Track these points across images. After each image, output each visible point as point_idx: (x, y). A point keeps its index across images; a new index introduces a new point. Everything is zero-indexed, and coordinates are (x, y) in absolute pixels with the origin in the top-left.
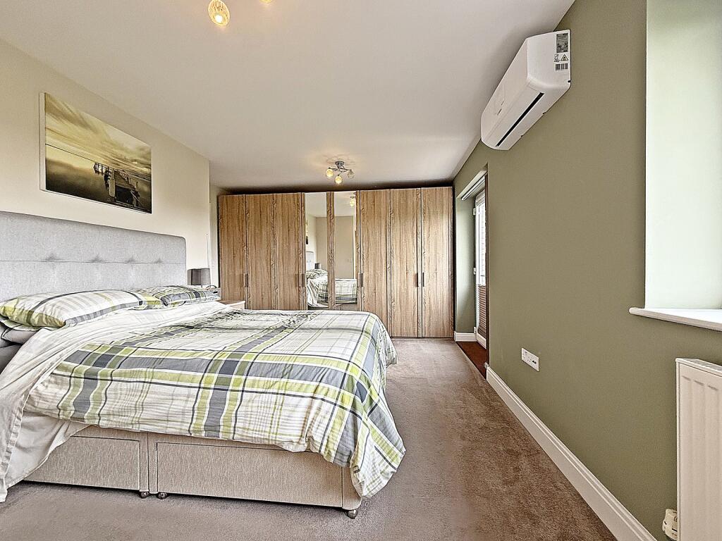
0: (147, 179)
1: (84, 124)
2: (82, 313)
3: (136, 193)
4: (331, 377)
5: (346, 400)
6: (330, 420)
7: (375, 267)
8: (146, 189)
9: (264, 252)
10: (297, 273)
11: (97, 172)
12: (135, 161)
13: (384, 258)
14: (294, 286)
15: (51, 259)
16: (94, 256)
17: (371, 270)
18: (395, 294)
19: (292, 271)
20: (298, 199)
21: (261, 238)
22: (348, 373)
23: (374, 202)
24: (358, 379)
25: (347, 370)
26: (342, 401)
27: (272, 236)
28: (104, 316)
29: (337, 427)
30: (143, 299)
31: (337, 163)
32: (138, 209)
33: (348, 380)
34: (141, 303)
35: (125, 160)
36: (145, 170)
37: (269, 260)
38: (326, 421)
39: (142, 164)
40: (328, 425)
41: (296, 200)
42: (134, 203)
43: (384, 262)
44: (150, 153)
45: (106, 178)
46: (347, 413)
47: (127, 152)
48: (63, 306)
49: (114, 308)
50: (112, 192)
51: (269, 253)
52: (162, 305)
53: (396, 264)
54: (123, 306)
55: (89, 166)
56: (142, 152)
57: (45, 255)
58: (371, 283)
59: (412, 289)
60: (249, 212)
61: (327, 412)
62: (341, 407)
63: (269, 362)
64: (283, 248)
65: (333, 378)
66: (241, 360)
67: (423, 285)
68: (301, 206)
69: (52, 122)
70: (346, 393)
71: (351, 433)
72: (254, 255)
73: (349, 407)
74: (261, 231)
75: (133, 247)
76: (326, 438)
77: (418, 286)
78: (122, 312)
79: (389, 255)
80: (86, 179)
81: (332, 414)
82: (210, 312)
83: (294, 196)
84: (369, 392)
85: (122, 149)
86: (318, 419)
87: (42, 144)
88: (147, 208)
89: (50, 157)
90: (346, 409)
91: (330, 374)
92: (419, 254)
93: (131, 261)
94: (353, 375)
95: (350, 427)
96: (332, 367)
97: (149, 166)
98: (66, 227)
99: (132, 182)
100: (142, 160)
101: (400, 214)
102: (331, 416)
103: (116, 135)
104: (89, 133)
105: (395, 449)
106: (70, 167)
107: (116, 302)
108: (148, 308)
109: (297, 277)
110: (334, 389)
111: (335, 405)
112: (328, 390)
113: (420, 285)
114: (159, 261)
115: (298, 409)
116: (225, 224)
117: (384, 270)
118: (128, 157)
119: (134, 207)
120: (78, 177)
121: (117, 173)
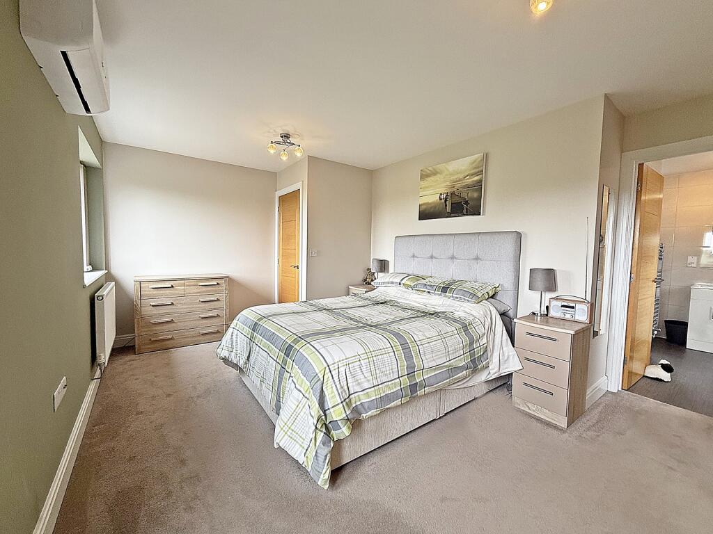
0: (479, 185)
1: (436, 173)
3: (467, 203)
11: (441, 199)
12: (467, 176)
30: (404, 281)
35: (460, 180)
36: (477, 178)
39: (472, 175)
42: (465, 211)
45: (445, 202)
47: (461, 173)
54: (392, 283)
56: (474, 164)
57: (411, 254)
69: (423, 183)
85: (458, 173)
87: (419, 196)
93: (453, 258)
98: (419, 239)
100: (474, 171)
104: (438, 176)
107: (391, 280)
118: (461, 176)
119: (464, 215)
120: (431, 208)
121: (453, 193)
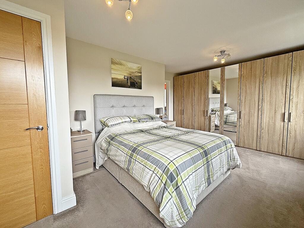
0: (140, 77)
1: (121, 64)
2: (114, 123)
3: (137, 83)
4: (161, 166)
5: (164, 178)
6: (156, 184)
7: (249, 108)
8: (140, 81)
9: (190, 100)
10: (204, 110)
11: (125, 78)
12: (136, 72)
13: (257, 103)
14: (203, 116)
15: (113, 107)
16: (124, 105)
17: (247, 110)
18: (264, 125)
19: (202, 108)
20: (206, 74)
21: (189, 94)
22: (168, 166)
23: (251, 68)
24: (172, 171)
25: (168, 165)
26: (162, 178)
27: (193, 92)
28: (120, 124)
29: (158, 188)
30: (132, 119)
31: (221, 52)
32: (137, 88)
33: (167, 170)
34: (131, 121)
35: (133, 73)
36: (140, 74)
37: (192, 103)
38: (155, 184)
39: (138, 72)
40: (155, 186)
41: (205, 74)
42: (136, 86)
43: (257, 105)
44: (141, 68)
45: (127, 80)
46: (163, 185)
47: (134, 70)
48: (110, 121)
49: (123, 122)
50: (129, 84)
51: (192, 100)
52: (138, 122)
53: (266, 106)
54: (126, 122)
55: (122, 77)
56: (139, 68)
57: (111, 106)
58: (246, 117)
59: (279, 124)
60: (184, 82)
61: (156, 180)
62: (161, 180)
63: (145, 152)
64: (198, 98)
65: (162, 166)
66: (138, 148)
67: (289, 120)
68: (207, 77)
69: (113, 66)
70: (165, 175)
71: (162, 194)
72: (186, 101)
73: (164, 183)
74: (189, 90)
75: (135, 102)
76: (154, 191)
77: (284, 121)
78: (126, 124)
79: (261, 100)
80: (122, 82)
81: (158, 182)
82: (156, 125)
83: (204, 72)
84: (177, 179)
85: (132, 69)
86: (153, 182)
87: (111, 73)
88: (140, 88)
89: (113, 77)
90: (163, 183)
91: (161, 164)
92: (288, 100)
93: (134, 106)
94: (170, 168)
95: (162, 191)
96: (163, 162)
97: (141, 73)
98: (116, 97)
99: (135, 80)
100: (138, 71)
101: (271, 74)
102: (157, 183)
103: (130, 65)
104: (122, 66)
105: (184, 213)
106: (117, 79)
107: (123, 120)
108: (134, 123)
109: (204, 111)
110: (161, 172)
111: (160, 179)
112: (158, 171)
113: (286, 120)
114: (144, 106)
115: (148, 174)
116: (176, 89)
117: (256, 110)
118: (134, 71)
119: (136, 88)
120: (120, 81)
121: (130, 77)
